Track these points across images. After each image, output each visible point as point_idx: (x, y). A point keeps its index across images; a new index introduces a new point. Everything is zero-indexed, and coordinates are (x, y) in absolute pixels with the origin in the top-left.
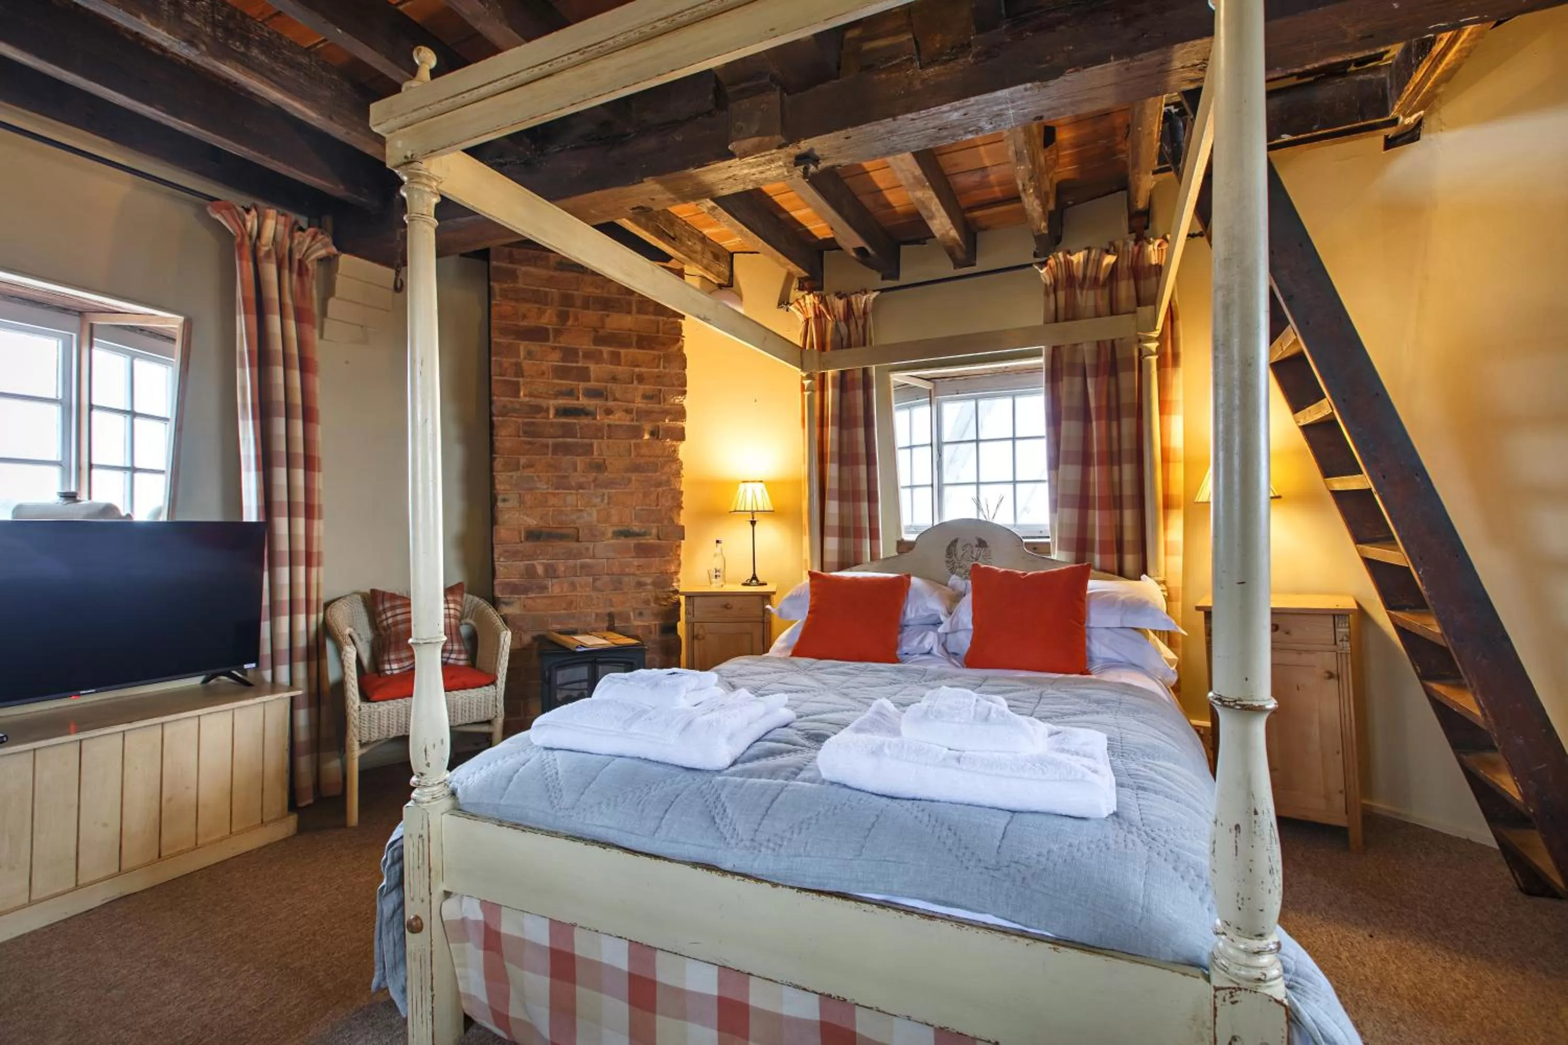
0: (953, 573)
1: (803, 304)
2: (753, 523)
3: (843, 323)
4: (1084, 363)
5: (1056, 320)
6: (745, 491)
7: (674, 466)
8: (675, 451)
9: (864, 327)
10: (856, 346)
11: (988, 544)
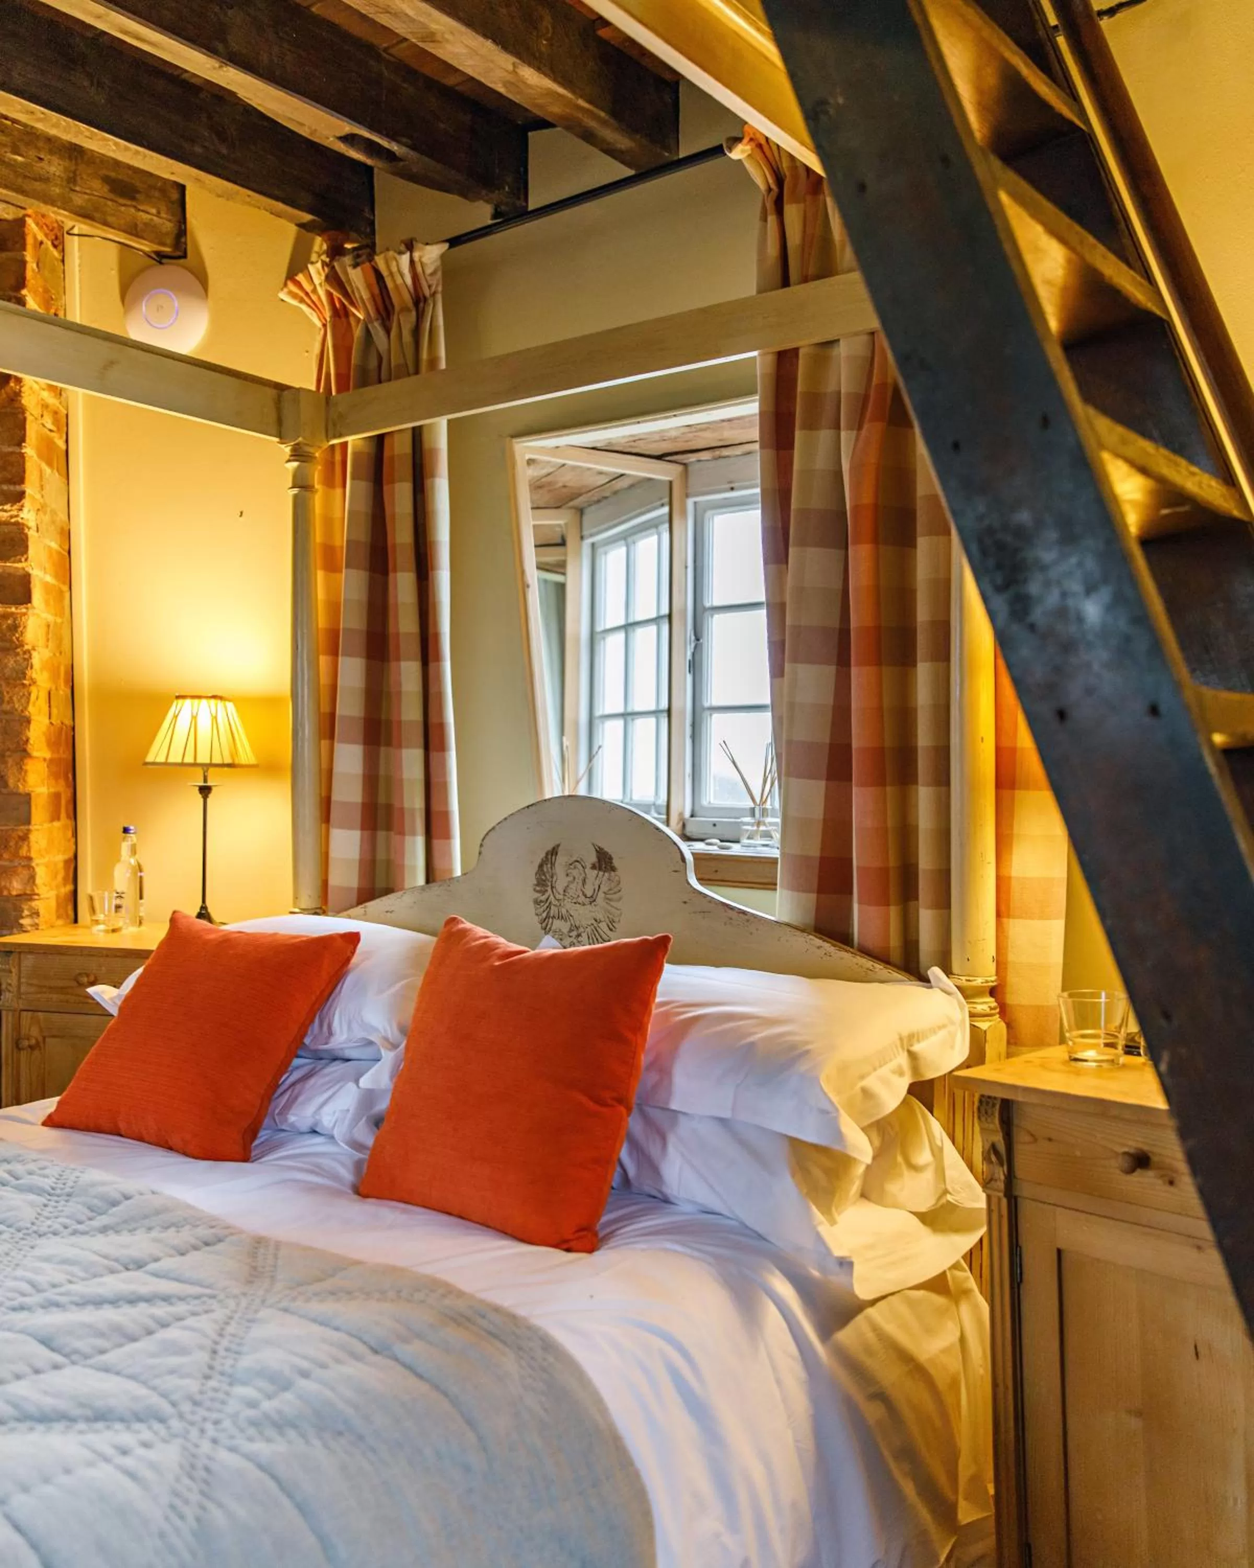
0: (546, 930)
1: (308, 287)
2: (205, 791)
3: (376, 324)
4: (839, 393)
5: (785, 282)
6: (194, 718)
7: (11, 662)
8: (14, 628)
9: (416, 332)
10: (398, 377)
11: (616, 862)
